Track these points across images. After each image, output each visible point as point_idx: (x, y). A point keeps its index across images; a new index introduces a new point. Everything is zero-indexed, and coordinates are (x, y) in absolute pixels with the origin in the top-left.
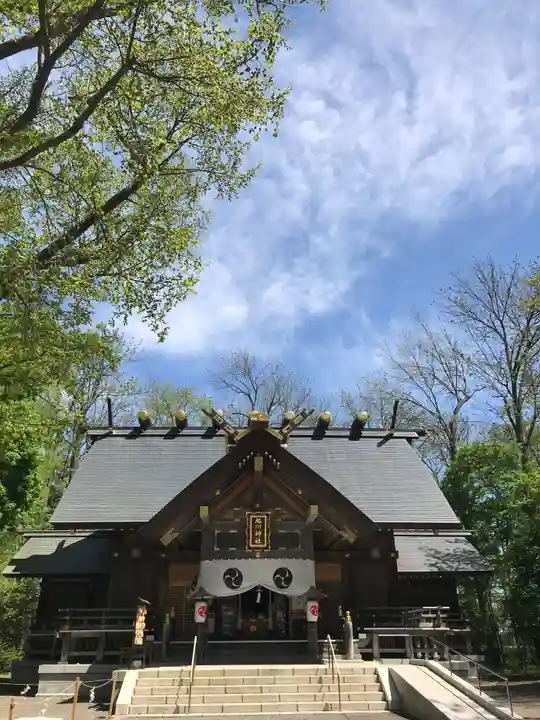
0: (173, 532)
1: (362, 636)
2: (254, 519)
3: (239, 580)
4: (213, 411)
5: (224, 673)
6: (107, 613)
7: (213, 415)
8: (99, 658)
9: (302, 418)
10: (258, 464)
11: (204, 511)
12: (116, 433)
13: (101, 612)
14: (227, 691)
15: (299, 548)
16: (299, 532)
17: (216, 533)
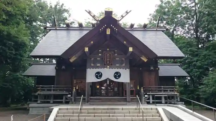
0: (75, 57)
1: (146, 96)
2: (106, 55)
3: (101, 76)
4: (90, 11)
6: (54, 87)
7: (89, 13)
8: (52, 102)
9: (126, 14)
10: (108, 32)
11: (87, 49)
12: (57, 29)
13: (52, 87)
14: (95, 116)
15: (124, 65)
16: (124, 59)
17: (92, 59)
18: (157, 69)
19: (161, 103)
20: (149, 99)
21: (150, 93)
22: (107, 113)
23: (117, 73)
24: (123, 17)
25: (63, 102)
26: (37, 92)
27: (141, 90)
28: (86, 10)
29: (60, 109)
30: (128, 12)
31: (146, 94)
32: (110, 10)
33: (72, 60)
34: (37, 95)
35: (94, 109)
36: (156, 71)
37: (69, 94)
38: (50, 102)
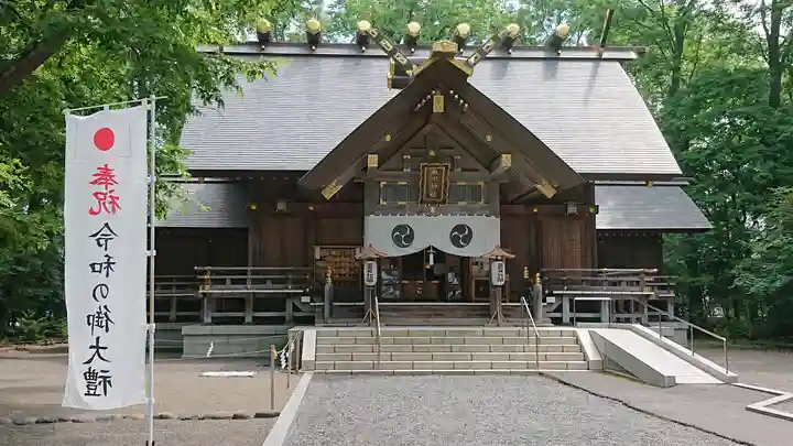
0: (338, 184)
1: (551, 300)
3: (410, 239)
5: (408, 333)
6: (254, 272)
8: (248, 319)
10: (438, 105)
11: (373, 160)
12: (225, 50)
13: (246, 271)
15: (482, 202)
16: (482, 184)
17: (382, 183)
18: (592, 210)
19: (598, 320)
20: (559, 309)
21: (563, 289)
23: (460, 228)
26: (200, 288)
27: (535, 283)
29: (318, 334)
31: (551, 295)
34: (200, 297)
36: (588, 216)
37: (304, 294)
38: (243, 318)
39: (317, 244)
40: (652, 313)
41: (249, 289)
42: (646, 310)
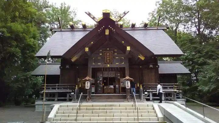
0: (76, 57)
1: (146, 93)
2: (106, 54)
6: (58, 86)
7: (89, 14)
9: (124, 14)
10: (107, 32)
11: (87, 49)
12: (62, 30)
13: (56, 85)
14: (93, 113)
15: (123, 63)
16: (123, 58)
17: (93, 59)
18: (157, 66)
20: (149, 96)
21: (150, 90)
22: (104, 109)
24: (125, 14)
25: (67, 99)
26: (42, 90)
27: (140, 88)
28: (86, 13)
29: (61, 106)
30: (126, 13)
31: (146, 91)
32: (108, 12)
33: (73, 60)
34: (42, 93)
35: (93, 106)
36: (156, 69)
37: (73, 92)
38: (55, 99)
39: (79, 78)
40: (177, 96)
41: (57, 91)
42: (175, 95)
